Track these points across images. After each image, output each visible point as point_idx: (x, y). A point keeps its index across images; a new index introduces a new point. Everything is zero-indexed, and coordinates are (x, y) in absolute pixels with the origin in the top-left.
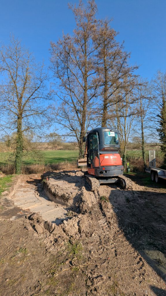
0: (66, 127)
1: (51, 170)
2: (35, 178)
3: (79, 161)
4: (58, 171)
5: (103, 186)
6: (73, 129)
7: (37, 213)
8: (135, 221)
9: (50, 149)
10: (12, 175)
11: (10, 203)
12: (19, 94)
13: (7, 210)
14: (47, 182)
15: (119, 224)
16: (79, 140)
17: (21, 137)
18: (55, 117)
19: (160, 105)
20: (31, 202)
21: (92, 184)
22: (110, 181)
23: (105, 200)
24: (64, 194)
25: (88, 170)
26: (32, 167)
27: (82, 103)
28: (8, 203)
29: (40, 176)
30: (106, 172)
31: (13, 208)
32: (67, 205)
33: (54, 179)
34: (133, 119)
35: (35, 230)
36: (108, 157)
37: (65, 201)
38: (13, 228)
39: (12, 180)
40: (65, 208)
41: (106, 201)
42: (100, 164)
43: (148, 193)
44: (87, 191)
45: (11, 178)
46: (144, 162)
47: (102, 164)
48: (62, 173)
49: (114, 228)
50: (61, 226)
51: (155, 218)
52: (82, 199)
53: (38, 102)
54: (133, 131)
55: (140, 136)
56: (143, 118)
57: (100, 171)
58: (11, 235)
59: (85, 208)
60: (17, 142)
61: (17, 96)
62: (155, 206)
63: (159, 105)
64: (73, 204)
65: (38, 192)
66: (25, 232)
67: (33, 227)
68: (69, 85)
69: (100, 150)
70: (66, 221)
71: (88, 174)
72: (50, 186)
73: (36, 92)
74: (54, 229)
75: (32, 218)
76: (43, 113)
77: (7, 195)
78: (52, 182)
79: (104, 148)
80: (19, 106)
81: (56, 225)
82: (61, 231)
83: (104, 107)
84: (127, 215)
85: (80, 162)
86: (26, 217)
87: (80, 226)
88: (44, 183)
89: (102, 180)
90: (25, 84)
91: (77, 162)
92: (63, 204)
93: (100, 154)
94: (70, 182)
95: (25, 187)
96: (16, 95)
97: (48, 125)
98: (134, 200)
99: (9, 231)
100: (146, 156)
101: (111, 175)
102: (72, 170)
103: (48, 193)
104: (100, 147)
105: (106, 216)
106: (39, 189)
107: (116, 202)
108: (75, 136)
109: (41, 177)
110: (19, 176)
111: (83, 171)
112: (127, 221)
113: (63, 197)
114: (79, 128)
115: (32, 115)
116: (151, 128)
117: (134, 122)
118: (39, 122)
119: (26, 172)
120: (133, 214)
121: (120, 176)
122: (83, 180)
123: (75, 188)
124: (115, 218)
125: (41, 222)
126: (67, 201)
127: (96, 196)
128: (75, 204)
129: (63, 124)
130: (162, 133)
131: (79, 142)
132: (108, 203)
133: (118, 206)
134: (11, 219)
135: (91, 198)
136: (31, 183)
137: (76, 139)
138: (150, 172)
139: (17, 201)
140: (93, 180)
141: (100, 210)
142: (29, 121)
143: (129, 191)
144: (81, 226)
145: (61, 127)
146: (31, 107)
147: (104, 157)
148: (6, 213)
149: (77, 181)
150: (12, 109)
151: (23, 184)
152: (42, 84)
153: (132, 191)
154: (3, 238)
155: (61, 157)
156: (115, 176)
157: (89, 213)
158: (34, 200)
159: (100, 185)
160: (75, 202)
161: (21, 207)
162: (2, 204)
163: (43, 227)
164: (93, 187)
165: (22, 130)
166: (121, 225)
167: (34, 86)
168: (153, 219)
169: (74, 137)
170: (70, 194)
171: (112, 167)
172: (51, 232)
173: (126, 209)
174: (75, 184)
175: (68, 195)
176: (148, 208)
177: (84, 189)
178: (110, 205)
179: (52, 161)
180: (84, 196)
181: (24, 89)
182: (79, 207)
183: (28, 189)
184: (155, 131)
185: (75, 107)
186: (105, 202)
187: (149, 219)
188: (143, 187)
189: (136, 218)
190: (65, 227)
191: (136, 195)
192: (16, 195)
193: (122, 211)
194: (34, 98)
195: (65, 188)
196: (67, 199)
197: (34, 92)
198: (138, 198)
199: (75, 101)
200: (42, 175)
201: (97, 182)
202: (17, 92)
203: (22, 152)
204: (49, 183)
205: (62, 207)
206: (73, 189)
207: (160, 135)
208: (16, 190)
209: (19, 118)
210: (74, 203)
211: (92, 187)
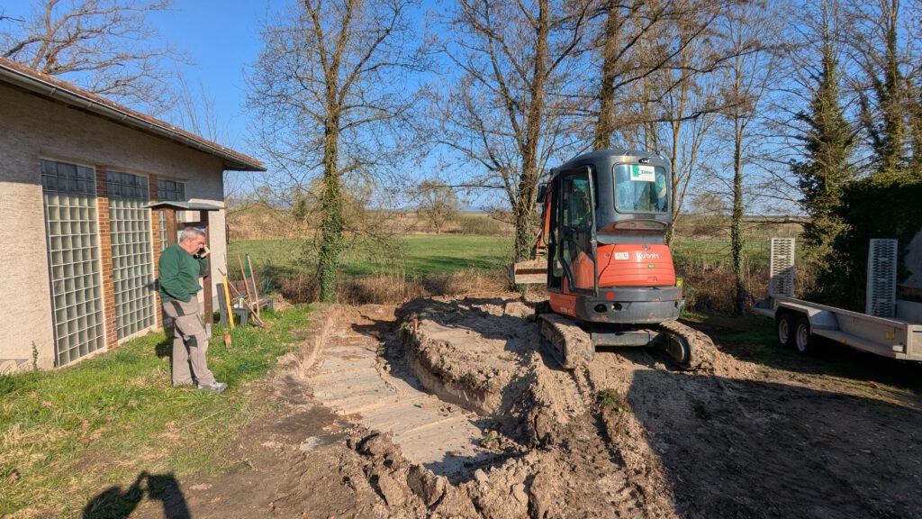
0: (475, 157)
1: (425, 295)
2: (377, 318)
3: (518, 266)
4: (447, 300)
5: (603, 354)
6: (496, 163)
7: (385, 435)
8: (741, 495)
9: (422, 231)
10: (310, 305)
11: (301, 392)
12: (328, 56)
13: (293, 413)
14: (414, 331)
15: (679, 500)
16: (517, 200)
17: (337, 192)
18: (438, 124)
19: (813, 77)
20: (364, 393)
21: (569, 347)
22: (628, 339)
23: (614, 405)
24: (470, 375)
25: (552, 297)
26: (369, 283)
27: (530, 75)
28: (296, 392)
29: (393, 310)
30: (618, 306)
31: (309, 408)
32: (480, 412)
33: (437, 322)
34: (704, 131)
35: (379, 491)
36: (627, 254)
37: (475, 395)
38: (308, 476)
39: (310, 319)
40: (474, 419)
41: (620, 410)
42: (597, 277)
43: (775, 389)
44: (550, 368)
45: (306, 314)
46: (738, 279)
47: (604, 280)
48: (460, 306)
49: (659, 512)
50: (468, 489)
51: (823, 489)
52: (532, 394)
53: (386, 78)
54: (700, 172)
55: (727, 188)
56: (743, 127)
57: (597, 304)
58: (299, 503)
59: (544, 426)
60: (325, 206)
61: (323, 61)
62: (816, 440)
63: (807, 77)
64: (501, 407)
65: (386, 361)
66: (345, 497)
67: (370, 482)
68: (487, 18)
69: (597, 230)
70: (484, 474)
71: (551, 311)
72: (424, 345)
73: (380, 46)
74: (442, 497)
75: (368, 450)
76: (402, 115)
77: (293, 364)
78: (430, 333)
79: (616, 223)
80: (330, 96)
81: (448, 485)
82: (468, 505)
83: (606, 89)
84: (707, 466)
85: (520, 272)
86: (349, 445)
87: (533, 495)
88: (406, 332)
89: (600, 335)
90: (346, 22)
91: (510, 271)
92: (467, 407)
93: (600, 245)
94: (488, 334)
95: (347, 343)
96: (319, 59)
97: (417, 153)
98: (725, 413)
99: (294, 486)
100: (746, 259)
101: (637, 318)
102: (493, 297)
103: (419, 366)
104: (599, 219)
105: (625, 466)
106: (390, 351)
107: (657, 416)
108: (503, 187)
109: (395, 314)
110: (332, 307)
111: (528, 300)
112: (710, 491)
113: (466, 382)
114: (518, 162)
115: (368, 121)
116: (772, 160)
117: (708, 141)
118: (390, 142)
119: (350, 297)
120: (729, 467)
121: (665, 324)
122: (533, 331)
123: (507, 354)
124: (659, 475)
125: (398, 467)
126: (482, 399)
127: (582, 389)
128: (507, 411)
129: (464, 149)
130: (812, 178)
131: (514, 208)
132: (626, 414)
133: (668, 431)
134: (303, 447)
135: (564, 394)
136: (365, 331)
137: (508, 198)
138: (772, 313)
139: (324, 385)
140: (570, 332)
141: (598, 440)
142: (358, 140)
143: (702, 377)
144: (539, 497)
145: (459, 159)
146: (365, 95)
147: (611, 256)
148: (289, 425)
149: (512, 334)
150: (308, 104)
151: (342, 334)
152: (398, 17)
153: (714, 377)
154: (277, 509)
155: (454, 256)
156: (649, 321)
157: (561, 446)
158: (375, 385)
159: (594, 350)
160: (509, 404)
161: (335, 406)
162: (278, 393)
163: (405, 483)
164: (570, 358)
165: (339, 169)
166: (688, 504)
167: (373, 28)
168: (811, 492)
169: (499, 191)
170: (492, 375)
171: (640, 290)
172: (430, 504)
173: (700, 445)
174: (504, 342)
175: (485, 379)
176: (787, 446)
177: (538, 363)
178: (634, 425)
179: (426, 266)
180: (540, 386)
181: (344, 38)
182: (522, 421)
183: (358, 349)
184: (784, 171)
185: (506, 91)
186: (616, 410)
187: (797, 491)
188: (753, 365)
189: (742, 481)
190: (482, 494)
191: (729, 393)
192: (320, 365)
193: (685, 451)
194: (375, 67)
195: (473, 353)
196: (482, 392)
197: (375, 46)
198: (740, 406)
199: (506, 70)
200: (399, 307)
201: (586, 341)
202: (322, 50)
203: (340, 235)
204: (422, 335)
205: (464, 417)
206: (500, 358)
207: (802, 185)
208: (321, 351)
209: (328, 132)
210: (505, 406)
211: (568, 357)
